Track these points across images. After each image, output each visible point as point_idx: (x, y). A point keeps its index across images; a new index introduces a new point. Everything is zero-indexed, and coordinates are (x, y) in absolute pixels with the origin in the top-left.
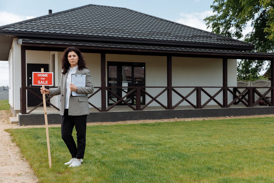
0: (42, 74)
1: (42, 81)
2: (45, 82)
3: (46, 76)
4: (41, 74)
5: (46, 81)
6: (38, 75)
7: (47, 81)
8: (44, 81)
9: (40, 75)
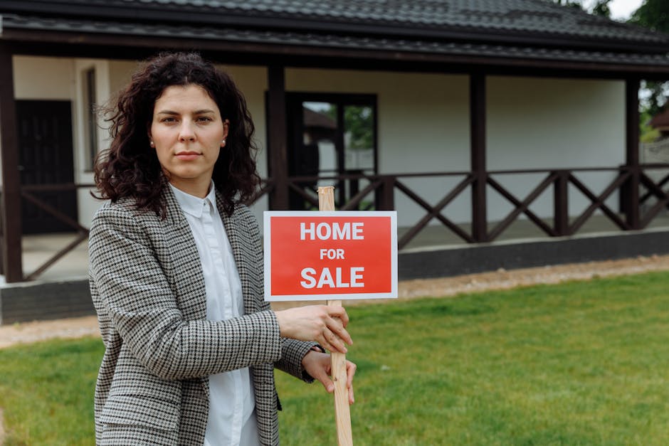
0: (330, 221)
1: (326, 271)
2: (346, 278)
3: (355, 237)
4: (318, 221)
5: (353, 270)
6: (303, 231)
7: (362, 269)
8: (339, 270)
9: (313, 232)
